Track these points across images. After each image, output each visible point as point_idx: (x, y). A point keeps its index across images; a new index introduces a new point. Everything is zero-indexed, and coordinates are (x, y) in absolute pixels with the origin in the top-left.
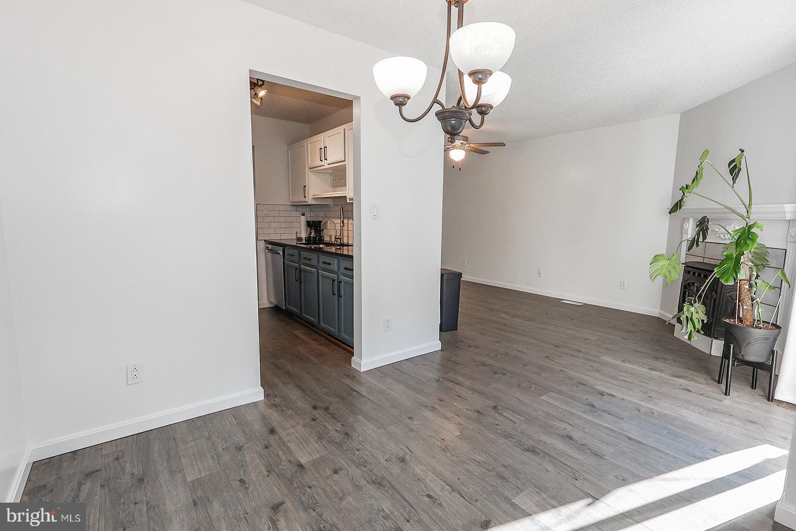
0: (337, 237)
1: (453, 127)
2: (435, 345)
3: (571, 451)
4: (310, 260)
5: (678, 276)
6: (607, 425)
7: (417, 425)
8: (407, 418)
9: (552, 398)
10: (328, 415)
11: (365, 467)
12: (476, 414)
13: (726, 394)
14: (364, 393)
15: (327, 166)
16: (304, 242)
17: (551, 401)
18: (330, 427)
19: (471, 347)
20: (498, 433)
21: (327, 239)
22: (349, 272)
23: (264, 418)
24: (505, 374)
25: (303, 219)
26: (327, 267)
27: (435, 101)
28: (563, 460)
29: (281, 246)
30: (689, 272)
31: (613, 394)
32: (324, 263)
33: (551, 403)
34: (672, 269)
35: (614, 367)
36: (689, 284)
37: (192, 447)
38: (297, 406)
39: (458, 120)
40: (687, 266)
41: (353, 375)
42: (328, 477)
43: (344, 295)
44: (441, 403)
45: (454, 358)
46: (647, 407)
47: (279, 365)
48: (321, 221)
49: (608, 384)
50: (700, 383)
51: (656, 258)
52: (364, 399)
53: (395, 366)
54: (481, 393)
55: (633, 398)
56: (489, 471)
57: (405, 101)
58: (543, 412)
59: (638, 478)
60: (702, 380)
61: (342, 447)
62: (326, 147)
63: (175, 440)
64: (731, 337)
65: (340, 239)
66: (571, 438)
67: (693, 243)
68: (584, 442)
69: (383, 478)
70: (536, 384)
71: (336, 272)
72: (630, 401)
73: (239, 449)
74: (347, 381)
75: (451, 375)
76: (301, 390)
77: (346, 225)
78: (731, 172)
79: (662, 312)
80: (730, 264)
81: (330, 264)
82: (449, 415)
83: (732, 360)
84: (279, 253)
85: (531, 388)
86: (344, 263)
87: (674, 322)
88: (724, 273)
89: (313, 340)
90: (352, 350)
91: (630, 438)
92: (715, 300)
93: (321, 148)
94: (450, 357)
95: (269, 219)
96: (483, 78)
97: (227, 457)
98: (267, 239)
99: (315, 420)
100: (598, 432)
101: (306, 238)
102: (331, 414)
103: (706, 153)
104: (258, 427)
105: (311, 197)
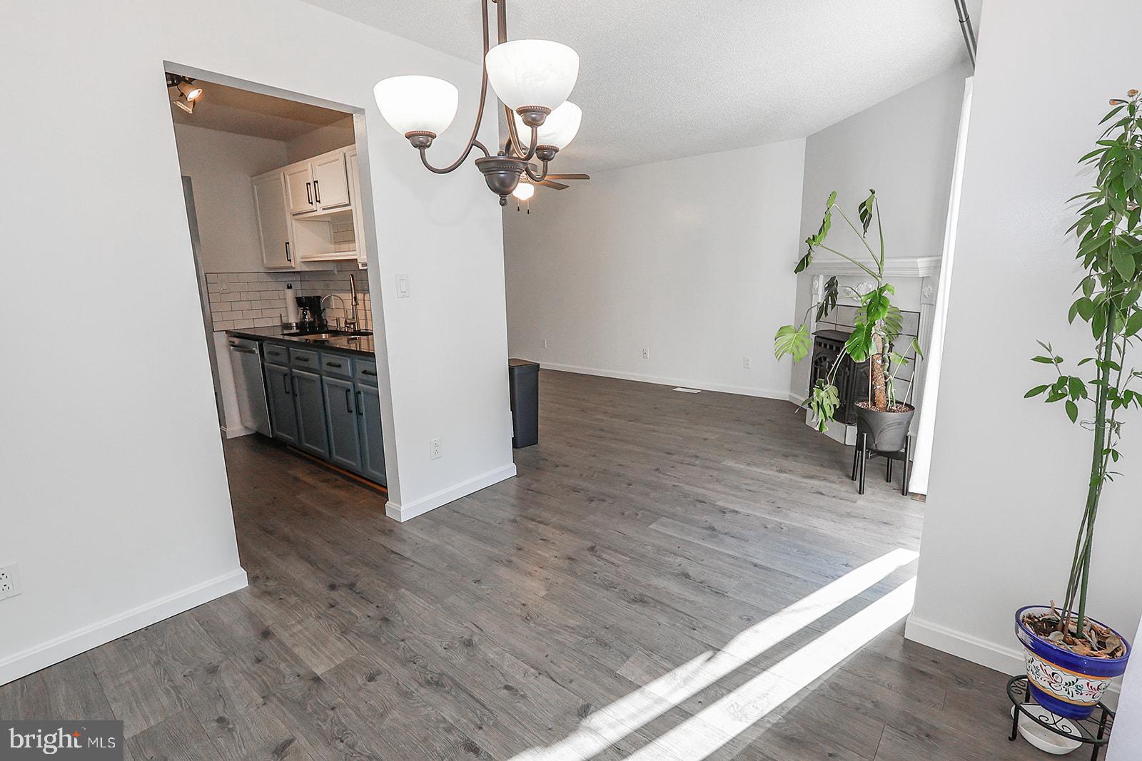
0: (348, 321)
1: (502, 182)
2: (508, 469)
3: (688, 594)
4: (306, 360)
5: (807, 351)
6: (731, 553)
7: (488, 589)
8: (473, 581)
9: (664, 525)
10: (354, 594)
11: (415, 663)
12: (567, 561)
13: (860, 493)
14: (407, 555)
15: (320, 212)
16: (294, 330)
17: (663, 530)
18: (359, 614)
19: (558, 466)
20: (597, 585)
21: (332, 324)
22: (371, 378)
23: (251, 616)
24: (604, 500)
25: (290, 295)
26: (335, 370)
27: (474, 143)
28: (678, 607)
29: (255, 340)
30: (820, 345)
31: (737, 510)
32: (329, 364)
33: (663, 531)
34: (800, 344)
35: (739, 473)
36: (820, 359)
37: (128, 682)
38: (303, 590)
39: (508, 172)
40: (818, 337)
41: (390, 529)
42: (360, 689)
43: (366, 411)
44: (520, 553)
45: (535, 486)
46: (776, 521)
47: (271, 528)
48: (320, 297)
49: (731, 497)
50: (833, 482)
51: (782, 331)
52: (408, 562)
53: (451, 508)
54: (575, 532)
55: (760, 511)
56: (586, 637)
57: (428, 141)
58: (653, 545)
59: (766, 614)
60: (835, 478)
61: (380, 641)
62: (317, 182)
63: (96, 676)
64: (865, 424)
65: (354, 324)
66: (687, 576)
67: (823, 310)
68: (703, 578)
69: (442, 674)
70: (644, 509)
71: (349, 377)
72: (756, 516)
73: (213, 670)
74: (382, 540)
75: (532, 511)
76: (310, 562)
77: (360, 303)
78: (862, 218)
79: (793, 395)
80: (861, 337)
81: (339, 366)
82: (531, 568)
83: (866, 451)
84: (254, 352)
85: (637, 515)
86: (362, 365)
87: (806, 407)
88: (855, 348)
89: (324, 481)
90: (384, 490)
91: (756, 565)
92: (848, 377)
93: (309, 184)
94: (530, 485)
95: (232, 297)
96: (538, 119)
97: (193, 687)
98: (231, 328)
99: (333, 607)
100: (720, 562)
101: (297, 324)
102: (358, 593)
103: (833, 194)
104: (243, 632)
105: (299, 260)
